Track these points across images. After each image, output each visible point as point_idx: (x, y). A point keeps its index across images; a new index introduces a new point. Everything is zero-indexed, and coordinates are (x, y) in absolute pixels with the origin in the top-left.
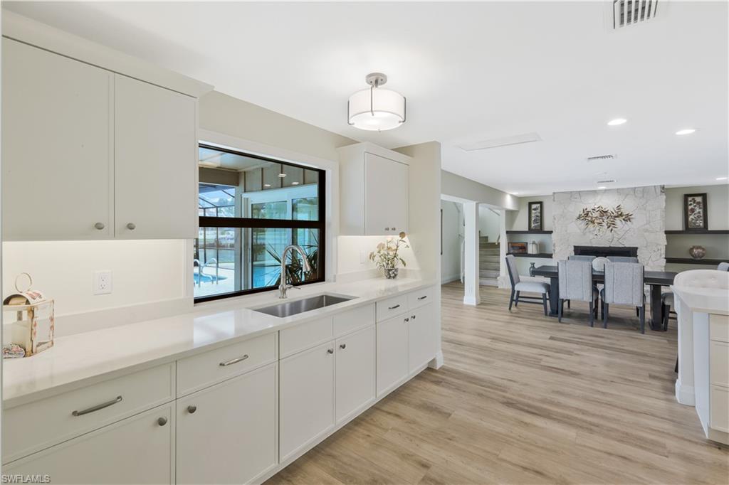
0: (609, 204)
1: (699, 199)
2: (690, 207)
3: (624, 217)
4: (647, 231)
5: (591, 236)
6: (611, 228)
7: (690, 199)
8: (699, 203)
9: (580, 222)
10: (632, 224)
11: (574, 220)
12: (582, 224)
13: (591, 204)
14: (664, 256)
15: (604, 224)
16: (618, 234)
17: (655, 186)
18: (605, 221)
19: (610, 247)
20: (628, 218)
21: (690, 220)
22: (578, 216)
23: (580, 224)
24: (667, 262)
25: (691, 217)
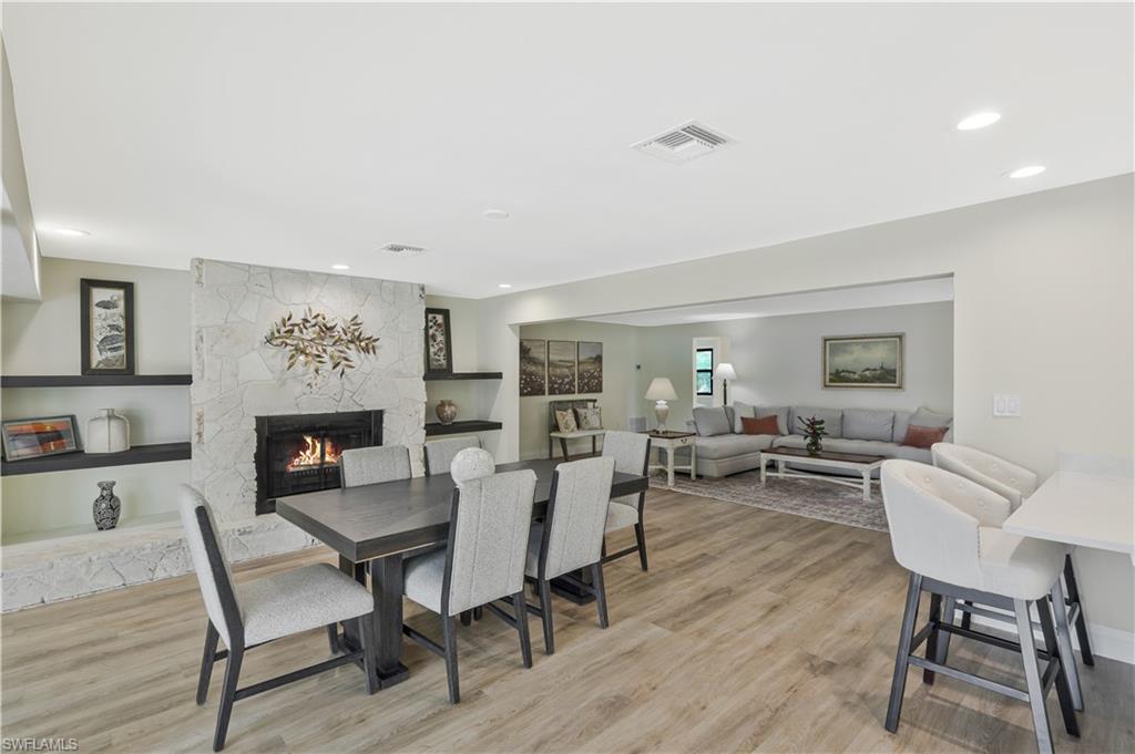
0: (335, 309)
1: (440, 319)
2: (431, 332)
3: (363, 344)
4: (399, 374)
5: (298, 389)
6: (339, 369)
7: (430, 316)
8: (439, 325)
9: (271, 350)
10: (377, 359)
11: (257, 345)
12: (279, 357)
13: (298, 304)
14: (423, 425)
15: (326, 358)
16: (352, 383)
17: (412, 284)
18: (329, 349)
19: (337, 413)
20: (368, 346)
21: (432, 354)
22: (267, 333)
23: (273, 357)
24: (427, 435)
25: (432, 350)
